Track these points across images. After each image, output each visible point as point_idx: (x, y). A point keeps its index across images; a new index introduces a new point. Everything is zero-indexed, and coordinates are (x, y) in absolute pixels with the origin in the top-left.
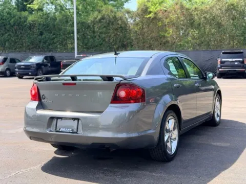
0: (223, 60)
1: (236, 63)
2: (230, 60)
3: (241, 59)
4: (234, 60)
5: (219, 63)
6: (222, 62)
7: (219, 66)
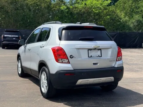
0: (5, 36)
1: (14, 39)
2: (10, 36)
3: (17, 36)
4: (13, 36)
5: (2, 38)
6: (4, 37)
7: (2, 40)
